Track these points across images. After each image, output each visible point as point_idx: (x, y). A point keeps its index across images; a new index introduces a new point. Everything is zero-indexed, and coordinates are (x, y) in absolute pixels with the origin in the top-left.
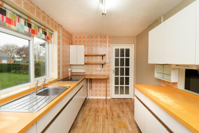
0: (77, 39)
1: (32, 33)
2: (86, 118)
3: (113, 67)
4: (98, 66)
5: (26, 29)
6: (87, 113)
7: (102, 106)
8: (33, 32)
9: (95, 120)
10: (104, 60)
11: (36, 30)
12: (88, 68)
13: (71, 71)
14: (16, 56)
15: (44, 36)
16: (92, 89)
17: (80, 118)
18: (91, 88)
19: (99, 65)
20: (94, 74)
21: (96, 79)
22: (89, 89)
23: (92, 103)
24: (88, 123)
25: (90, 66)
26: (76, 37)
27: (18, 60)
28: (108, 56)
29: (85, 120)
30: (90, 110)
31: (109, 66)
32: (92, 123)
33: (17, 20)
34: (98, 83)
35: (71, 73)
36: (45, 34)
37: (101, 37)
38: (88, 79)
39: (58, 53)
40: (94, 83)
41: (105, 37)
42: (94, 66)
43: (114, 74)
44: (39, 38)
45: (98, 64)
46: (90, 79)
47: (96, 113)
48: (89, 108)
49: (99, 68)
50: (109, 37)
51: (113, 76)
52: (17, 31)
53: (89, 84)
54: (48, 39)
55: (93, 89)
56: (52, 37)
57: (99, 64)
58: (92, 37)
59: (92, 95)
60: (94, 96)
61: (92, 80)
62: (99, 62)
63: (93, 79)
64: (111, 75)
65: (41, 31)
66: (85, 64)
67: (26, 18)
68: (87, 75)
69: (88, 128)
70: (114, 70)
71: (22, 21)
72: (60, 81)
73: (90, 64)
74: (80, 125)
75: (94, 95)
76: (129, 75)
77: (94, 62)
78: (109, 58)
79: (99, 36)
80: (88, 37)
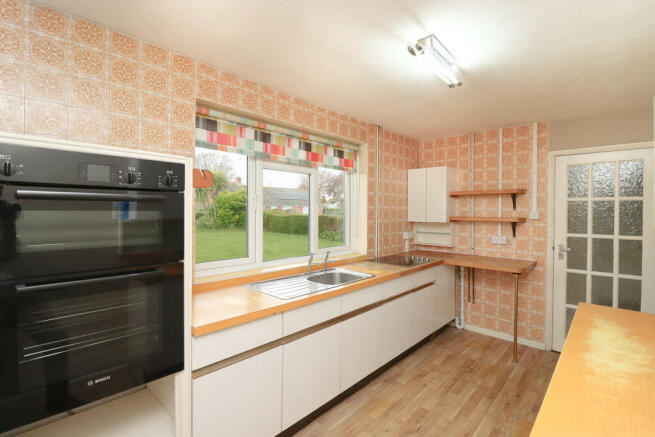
0: (430, 150)
1: (312, 159)
2: (427, 373)
3: (559, 234)
4: (496, 230)
5: (302, 155)
6: (437, 362)
7: (495, 362)
8: (315, 158)
9: (450, 387)
10: (519, 208)
11: (321, 152)
12: (462, 235)
13: (411, 240)
14: (328, 198)
15: (336, 161)
16: (474, 302)
17: (412, 366)
18: (472, 296)
19: (499, 227)
20: (484, 254)
21: (489, 272)
22: (467, 298)
23: (468, 342)
24: (426, 386)
25: (470, 228)
26: (429, 145)
27: (330, 206)
28: (535, 195)
29: (422, 376)
30: (449, 358)
31: (542, 232)
32: (437, 390)
33: (286, 144)
34: (496, 284)
35: (412, 246)
36: (340, 154)
37: (507, 132)
38: (462, 269)
39: (369, 195)
40: (483, 284)
41: (524, 130)
42: (484, 227)
43: (564, 261)
44: (326, 166)
45: (497, 222)
46: (469, 268)
47: (463, 373)
48: (450, 353)
49: (500, 236)
50: (541, 127)
51: (557, 269)
52: (289, 163)
53: (467, 286)
54: (346, 165)
55: (477, 301)
56: (358, 158)
57: (502, 222)
58: (477, 136)
59: (476, 321)
60: (480, 326)
61: (477, 275)
62: (500, 216)
63: (480, 270)
64: (549, 263)
65: (331, 151)
66: (453, 221)
67: (300, 135)
68: (458, 254)
69: (419, 395)
70: (561, 247)
71: (295, 143)
72: (372, 261)
73: (470, 222)
74: (404, 383)
75: (483, 324)
76: (640, 274)
77: (485, 215)
78: (541, 202)
79: (501, 130)
80: (464, 139)
